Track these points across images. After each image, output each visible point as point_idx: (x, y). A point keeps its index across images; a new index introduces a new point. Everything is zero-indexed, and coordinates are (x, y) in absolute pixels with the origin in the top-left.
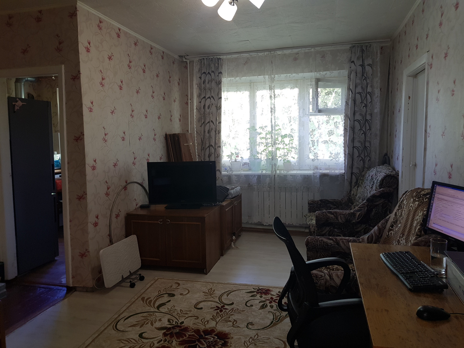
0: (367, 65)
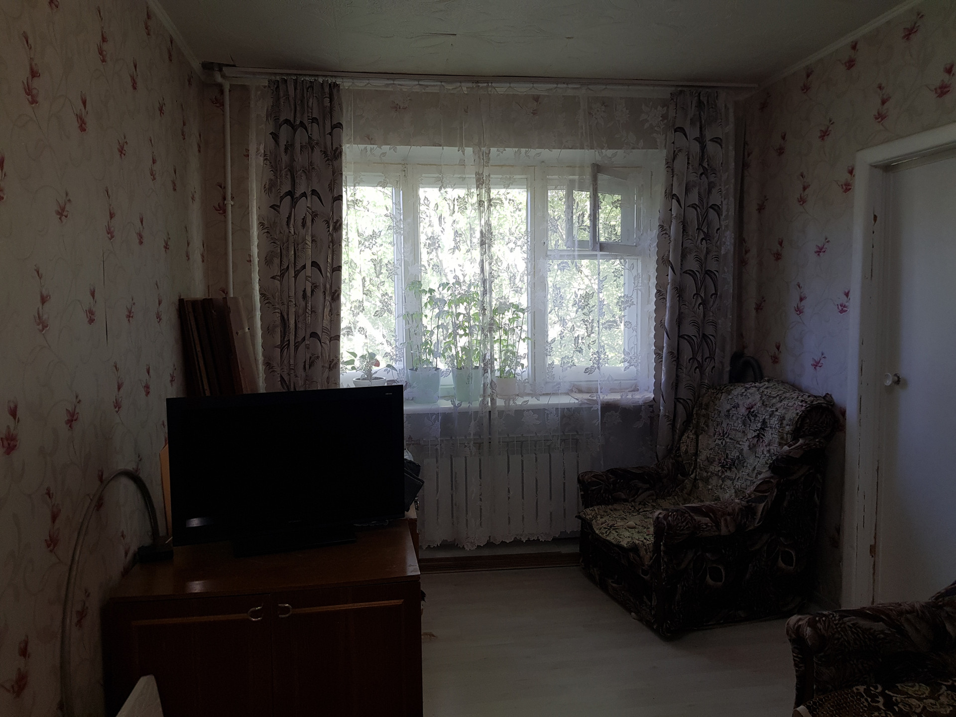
0: (712, 140)
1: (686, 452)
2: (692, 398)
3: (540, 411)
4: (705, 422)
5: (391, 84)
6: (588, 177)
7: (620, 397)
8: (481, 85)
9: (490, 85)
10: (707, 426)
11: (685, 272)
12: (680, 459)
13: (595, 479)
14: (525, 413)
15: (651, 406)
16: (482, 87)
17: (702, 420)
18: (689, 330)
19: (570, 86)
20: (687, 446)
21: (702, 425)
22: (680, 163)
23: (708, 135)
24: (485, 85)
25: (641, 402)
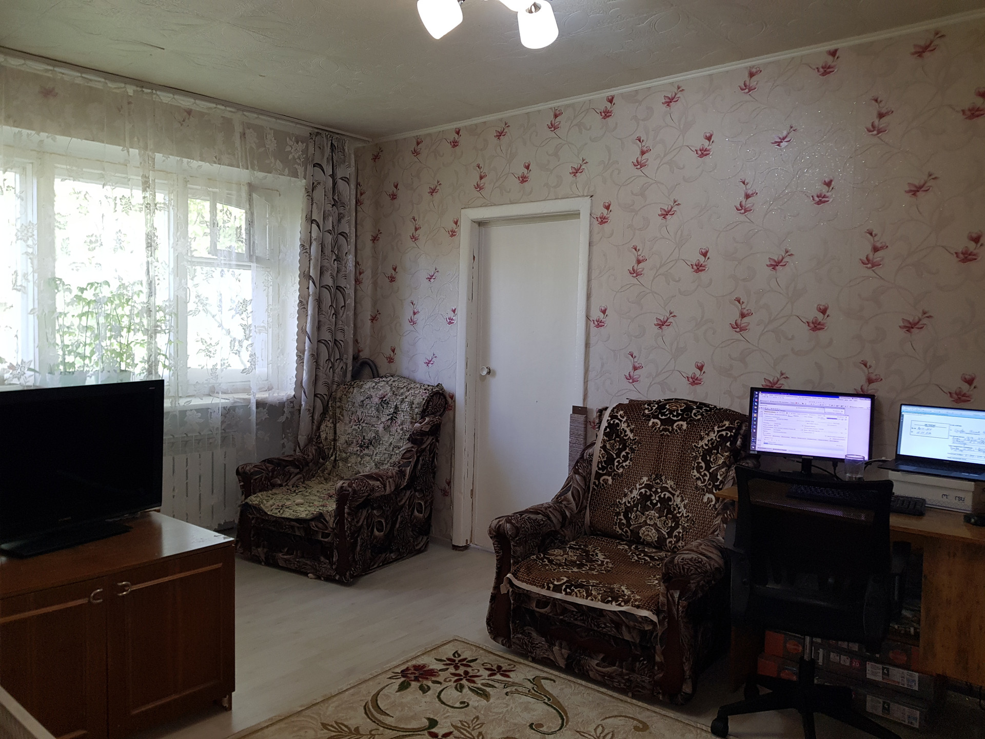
0: (341, 179)
1: (326, 438)
2: (327, 394)
3: (205, 411)
4: (341, 412)
5: (51, 70)
6: (244, 195)
7: (267, 395)
8: (146, 90)
9: (154, 92)
10: (343, 416)
11: (322, 287)
12: (321, 445)
13: (256, 469)
14: (188, 413)
15: (293, 402)
16: (147, 93)
17: (338, 411)
18: (327, 336)
19: (228, 109)
20: (327, 433)
21: (338, 415)
22: (319, 194)
23: (340, 173)
24: (150, 91)
25: (285, 399)
